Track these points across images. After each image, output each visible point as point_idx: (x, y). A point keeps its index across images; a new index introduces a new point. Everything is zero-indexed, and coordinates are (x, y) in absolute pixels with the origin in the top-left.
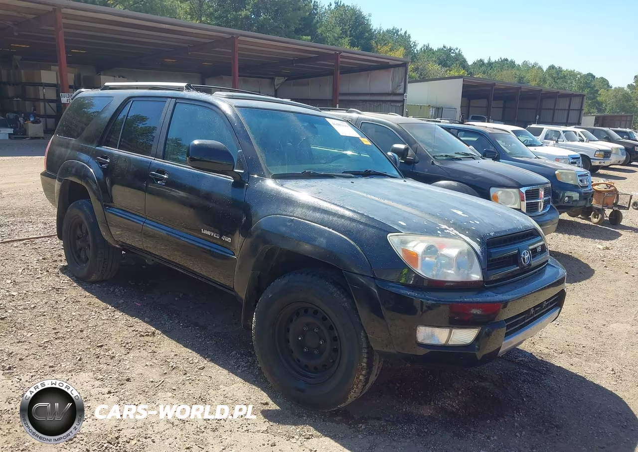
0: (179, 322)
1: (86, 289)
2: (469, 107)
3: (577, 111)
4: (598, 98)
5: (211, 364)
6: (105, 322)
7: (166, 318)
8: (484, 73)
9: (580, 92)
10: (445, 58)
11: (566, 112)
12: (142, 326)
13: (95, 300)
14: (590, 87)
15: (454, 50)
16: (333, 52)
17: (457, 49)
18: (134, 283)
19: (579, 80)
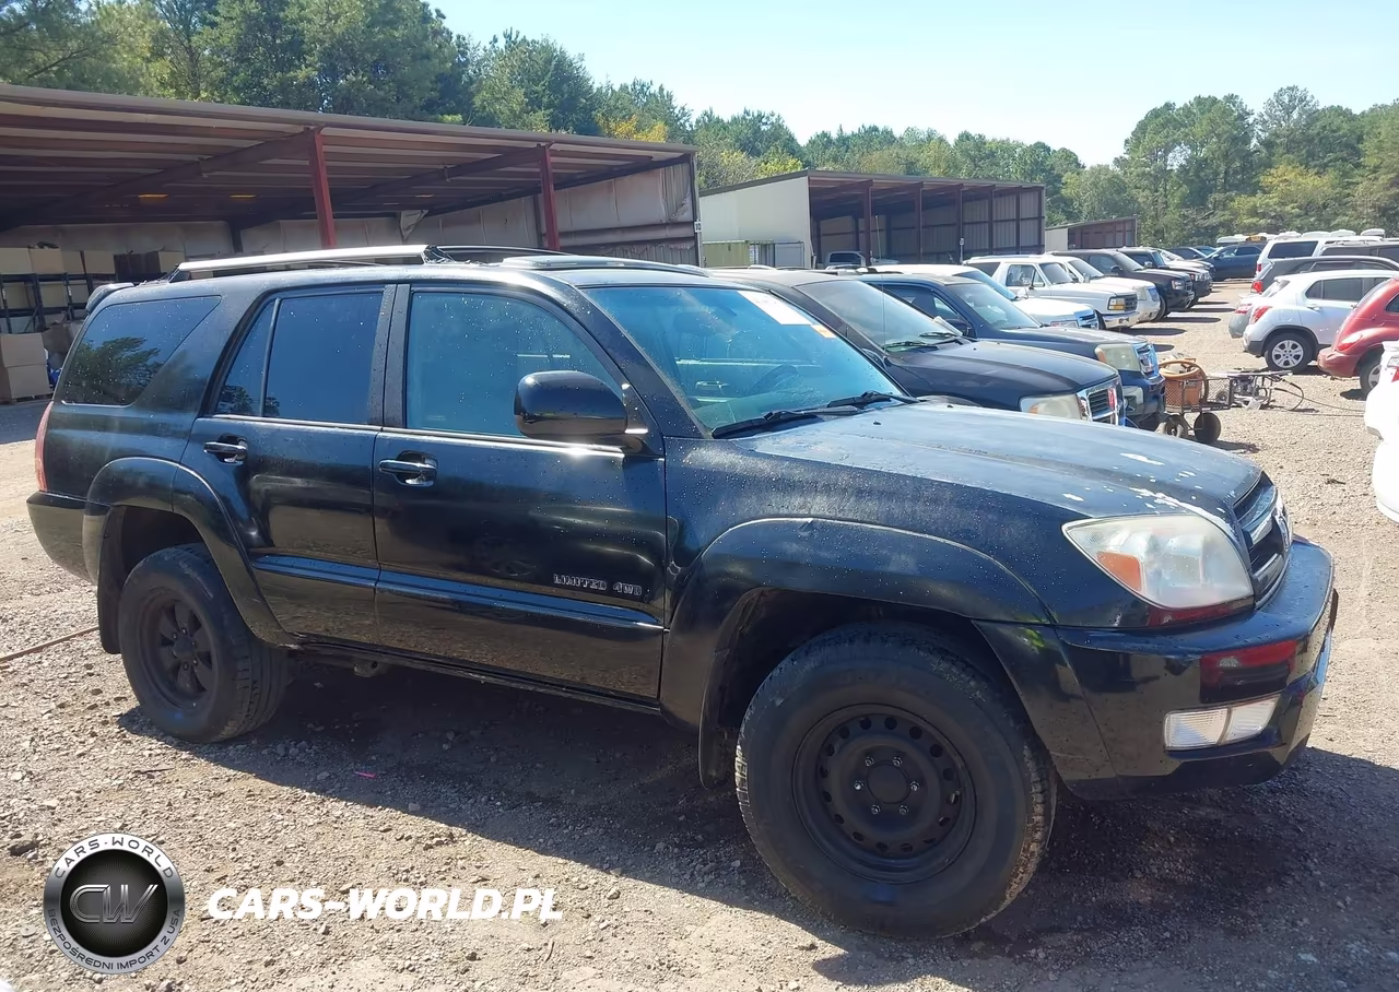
0: (490, 800)
1: (217, 761)
2: (819, 236)
3: (1031, 222)
4: (1063, 192)
5: (628, 882)
6: (318, 829)
7: (452, 794)
8: (835, 160)
9: (1028, 183)
10: (749, 135)
11: (1013, 226)
12: (417, 826)
13: (258, 784)
14: (1043, 171)
15: (768, 118)
16: (534, 145)
17: (772, 115)
18: (322, 728)
19: (1021, 158)
